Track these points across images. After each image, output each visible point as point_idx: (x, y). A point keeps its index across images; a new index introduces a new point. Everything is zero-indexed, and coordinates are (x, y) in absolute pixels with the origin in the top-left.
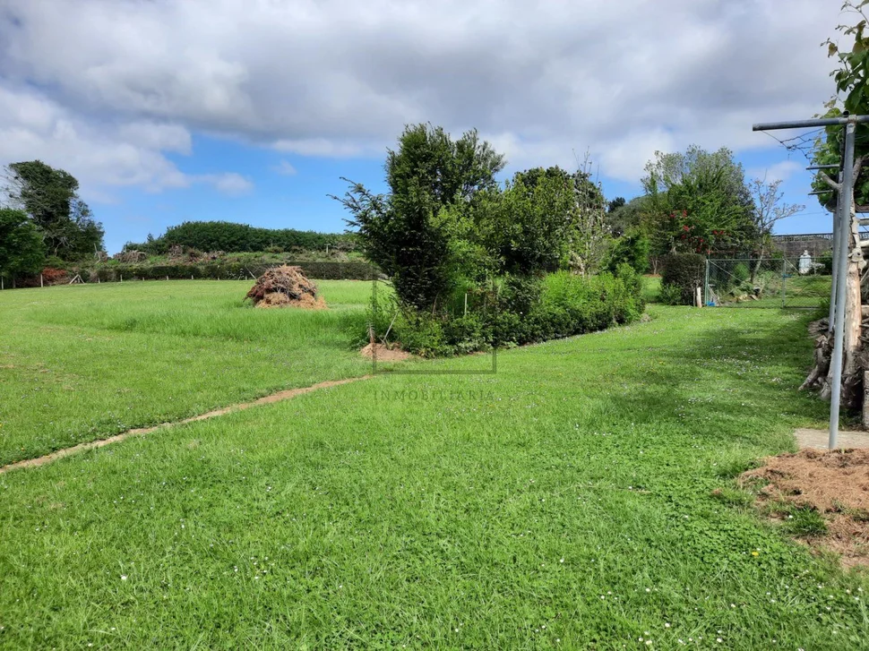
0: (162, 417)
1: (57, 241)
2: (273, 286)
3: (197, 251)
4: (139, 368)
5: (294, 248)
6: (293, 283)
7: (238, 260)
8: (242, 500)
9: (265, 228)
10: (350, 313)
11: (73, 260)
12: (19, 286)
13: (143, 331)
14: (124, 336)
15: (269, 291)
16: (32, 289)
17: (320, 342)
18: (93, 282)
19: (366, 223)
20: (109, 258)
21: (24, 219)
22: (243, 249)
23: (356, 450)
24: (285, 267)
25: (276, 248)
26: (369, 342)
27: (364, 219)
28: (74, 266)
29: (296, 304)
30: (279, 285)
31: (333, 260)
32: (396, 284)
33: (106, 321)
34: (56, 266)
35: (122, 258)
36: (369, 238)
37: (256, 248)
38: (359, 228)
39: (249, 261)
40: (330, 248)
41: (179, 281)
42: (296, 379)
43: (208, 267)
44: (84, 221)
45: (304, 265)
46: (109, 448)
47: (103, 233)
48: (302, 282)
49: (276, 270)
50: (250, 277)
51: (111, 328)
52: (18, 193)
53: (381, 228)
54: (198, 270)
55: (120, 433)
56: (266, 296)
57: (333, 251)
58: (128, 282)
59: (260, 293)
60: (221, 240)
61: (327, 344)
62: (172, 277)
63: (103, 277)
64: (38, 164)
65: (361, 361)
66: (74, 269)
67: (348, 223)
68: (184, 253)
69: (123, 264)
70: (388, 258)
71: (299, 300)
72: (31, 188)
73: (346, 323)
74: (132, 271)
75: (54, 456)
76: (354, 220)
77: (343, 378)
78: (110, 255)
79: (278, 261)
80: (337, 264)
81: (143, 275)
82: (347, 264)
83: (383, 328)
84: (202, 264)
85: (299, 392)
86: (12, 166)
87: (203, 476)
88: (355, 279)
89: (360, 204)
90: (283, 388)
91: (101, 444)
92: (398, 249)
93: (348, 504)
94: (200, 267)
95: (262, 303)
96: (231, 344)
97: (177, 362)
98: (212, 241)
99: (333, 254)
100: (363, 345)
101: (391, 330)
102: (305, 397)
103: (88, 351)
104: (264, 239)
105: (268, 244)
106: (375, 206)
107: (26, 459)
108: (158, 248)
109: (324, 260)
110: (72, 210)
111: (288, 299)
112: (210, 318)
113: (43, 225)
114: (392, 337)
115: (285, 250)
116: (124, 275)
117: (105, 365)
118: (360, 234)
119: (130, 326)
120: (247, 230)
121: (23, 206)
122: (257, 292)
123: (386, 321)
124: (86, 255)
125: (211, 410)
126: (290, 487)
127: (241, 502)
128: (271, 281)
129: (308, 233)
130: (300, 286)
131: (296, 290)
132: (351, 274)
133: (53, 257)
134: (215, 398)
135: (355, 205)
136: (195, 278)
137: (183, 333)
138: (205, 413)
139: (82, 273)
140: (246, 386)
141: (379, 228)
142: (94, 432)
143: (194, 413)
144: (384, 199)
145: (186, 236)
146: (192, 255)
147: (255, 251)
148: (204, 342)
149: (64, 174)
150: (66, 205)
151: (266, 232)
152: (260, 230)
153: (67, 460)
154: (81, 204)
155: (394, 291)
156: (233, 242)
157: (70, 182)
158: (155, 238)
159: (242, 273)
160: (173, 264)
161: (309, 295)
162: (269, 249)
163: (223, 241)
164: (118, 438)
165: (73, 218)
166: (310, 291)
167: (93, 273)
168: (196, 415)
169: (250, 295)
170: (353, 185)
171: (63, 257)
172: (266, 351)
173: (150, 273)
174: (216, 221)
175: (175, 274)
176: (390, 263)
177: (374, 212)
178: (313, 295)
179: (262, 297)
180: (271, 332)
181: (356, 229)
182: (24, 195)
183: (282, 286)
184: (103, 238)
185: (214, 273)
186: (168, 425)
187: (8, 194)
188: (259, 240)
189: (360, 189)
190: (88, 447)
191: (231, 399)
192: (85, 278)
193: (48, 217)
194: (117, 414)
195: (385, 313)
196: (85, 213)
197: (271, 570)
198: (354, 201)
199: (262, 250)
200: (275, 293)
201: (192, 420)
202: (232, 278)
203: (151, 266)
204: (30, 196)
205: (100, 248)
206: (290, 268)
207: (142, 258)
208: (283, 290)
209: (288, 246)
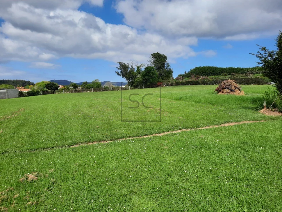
0: (191, 127)
1: (161, 74)
2: (225, 87)
3: (199, 76)
4: (183, 111)
5: (232, 73)
6: (232, 86)
7: (212, 79)
8: (219, 156)
9: (222, 67)
10: (255, 97)
11: (165, 80)
12: (152, 87)
13: (184, 100)
14: (178, 102)
15: (223, 89)
16: (155, 88)
17: (243, 107)
18: (169, 86)
19: (265, 62)
20: (174, 79)
21: (154, 69)
22: (214, 75)
23: (261, 147)
24: (229, 80)
25: (226, 74)
26: (264, 108)
27: (265, 61)
28: (165, 81)
29: (233, 93)
30: (227, 86)
31: (247, 77)
32: (277, 86)
33: (173, 97)
34: (161, 82)
35: (177, 79)
36: (267, 68)
37: (218, 74)
38: (262, 65)
39: (216, 78)
40: (246, 73)
41: (193, 86)
42: (234, 119)
43: (202, 81)
44: (168, 68)
45: (236, 79)
46: (178, 133)
47: (173, 72)
48: (235, 86)
49: (226, 81)
50: (216, 84)
51: (175, 99)
52: (153, 62)
53: (273, 64)
54: (199, 82)
55: (180, 130)
56: (222, 90)
57: (247, 74)
58: (178, 86)
59: (220, 89)
60: (206, 72)
61: (246, 108)
62: (191, 84)
63: (172, 85)
64: (158, 53)
65: (260, 115)
66: (165, 82)
67: (258, 63)
68: (195, 77)
69: (178, 81)
70: (274, 76)
71: (234, 92)
72: (156, 60)
73: (254, 101)
74: (180, 83)
75: (164, 134)
76: (260, 62)
77: (253, 120)
78: (174, 78)
79: (226, 78)
80: (249, 79)
81: (183, 84)
82: (253, 79)
83: (270, 103)
84: (200, 80)
85: (236, 124)
86: (152, 54)
87: (206, 146)
88: (256, 84)
89: (263, 55)
90: (230, 122)
91: (175, 132)
92: (279, 72)
93: (259, 166)
94: (200, 81)
95: (221, 93)
96: (210, 106)
97: (195, 111)
98: (204, 73)
99: (247, 75)
100: (261, 109)
101: (274, 103)
102: (238, 126)
103: (170, 106)
104: (221, 71)
105: (223, 73)
106: (270, 55)
107: (157, 133)
108: (187, 75)
109: (244, 77)
110: (165, 65)
111: (230, 92)
112: (203, 97)
113: (158, 70)
114: (274, 106)
115: (228, 75)
116: (178, 84)
117: (174, 110)
118: (262, 67)
119: (180, 99)
120: (215, 68)
121: (154, 65)
122: (219, 89)
123: (271, 100)
124: (168, 78)
125: (206, 126)
126: (235, 155)
127: (218, 157)
128: (224, 85)
129: (238, 68)
130: (235, 87)
131: (233, 88)
132: (254, 83)
133: (160, 79)
134: (207, 123)
135: (261, 56)
136: (198, 85)
137: (196, 101)
138: (204, 127)
139: (167, 83)
140: (217, 120)
141: (271, 64)
142: (173, 129)
143: (200, 127)
144: (275, 52)
145: (196, 71)
146: (198, 77)
147: (218, 75)
148: (202, 105)
149: (164, 55)
150: (164, 64)
151: (222, 69)
152: (220, 68)
153: (167, 135)
154: (167, 64)
155: (276, 89)
156: (211, 73)
157: (165, 58)
158: (187, 72)
159: (213, 83)
160: (191, 80)
161: (238, 90)
162: (223, 74)
163: (207, 73)
164: (180, 131)
165: (165, 68)
166: (238, 89)
167: (170, 84)
168: (201, 127)
169: (216, 90)
170: (261, 48)
171: (162, 79)
172: (223, 109)
173: (185, 83)
174: (205, 66)
175: (192, 83)
176: (275, 78)
177: (269, 58)
178: (239, 90)
179: (221, 91)
180: (224, 102)
181: (261, 65)
182: (154, 62)
183: (228, 87)
184: (173, 73)
185: (204, 83)
186: (193, 129)
187: (150, 62)
188: (219, 71)
189: (264, 49)
190: (172, 132)
191: (212, 124)
192: (168, 85)
193: (160, 68)
194: (179, 124)
195: (271, 97)
196: (168, 66)
197: (231, 181)
198: (261, 55)
199: (220, 75)
200: (225, 90)
201: (200, 128)
202: (210, 84)
203: (185, 81)
204: (156, 62)
205: (172, 76)
206: (232, 80)
207: (183, 79)
208: (228, 88)
209: (230, 73)
